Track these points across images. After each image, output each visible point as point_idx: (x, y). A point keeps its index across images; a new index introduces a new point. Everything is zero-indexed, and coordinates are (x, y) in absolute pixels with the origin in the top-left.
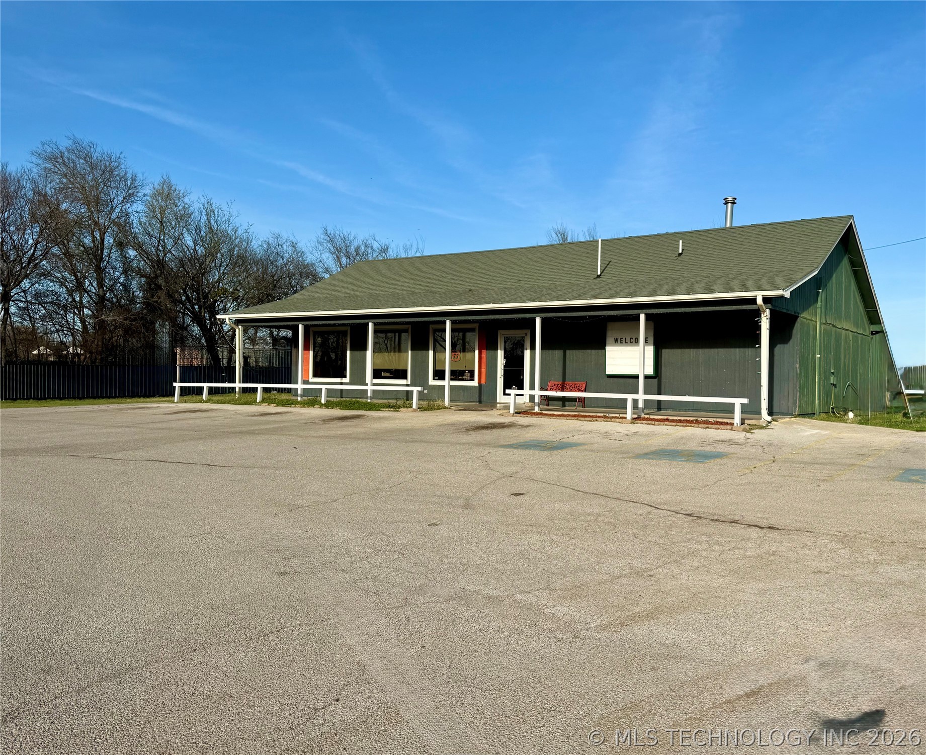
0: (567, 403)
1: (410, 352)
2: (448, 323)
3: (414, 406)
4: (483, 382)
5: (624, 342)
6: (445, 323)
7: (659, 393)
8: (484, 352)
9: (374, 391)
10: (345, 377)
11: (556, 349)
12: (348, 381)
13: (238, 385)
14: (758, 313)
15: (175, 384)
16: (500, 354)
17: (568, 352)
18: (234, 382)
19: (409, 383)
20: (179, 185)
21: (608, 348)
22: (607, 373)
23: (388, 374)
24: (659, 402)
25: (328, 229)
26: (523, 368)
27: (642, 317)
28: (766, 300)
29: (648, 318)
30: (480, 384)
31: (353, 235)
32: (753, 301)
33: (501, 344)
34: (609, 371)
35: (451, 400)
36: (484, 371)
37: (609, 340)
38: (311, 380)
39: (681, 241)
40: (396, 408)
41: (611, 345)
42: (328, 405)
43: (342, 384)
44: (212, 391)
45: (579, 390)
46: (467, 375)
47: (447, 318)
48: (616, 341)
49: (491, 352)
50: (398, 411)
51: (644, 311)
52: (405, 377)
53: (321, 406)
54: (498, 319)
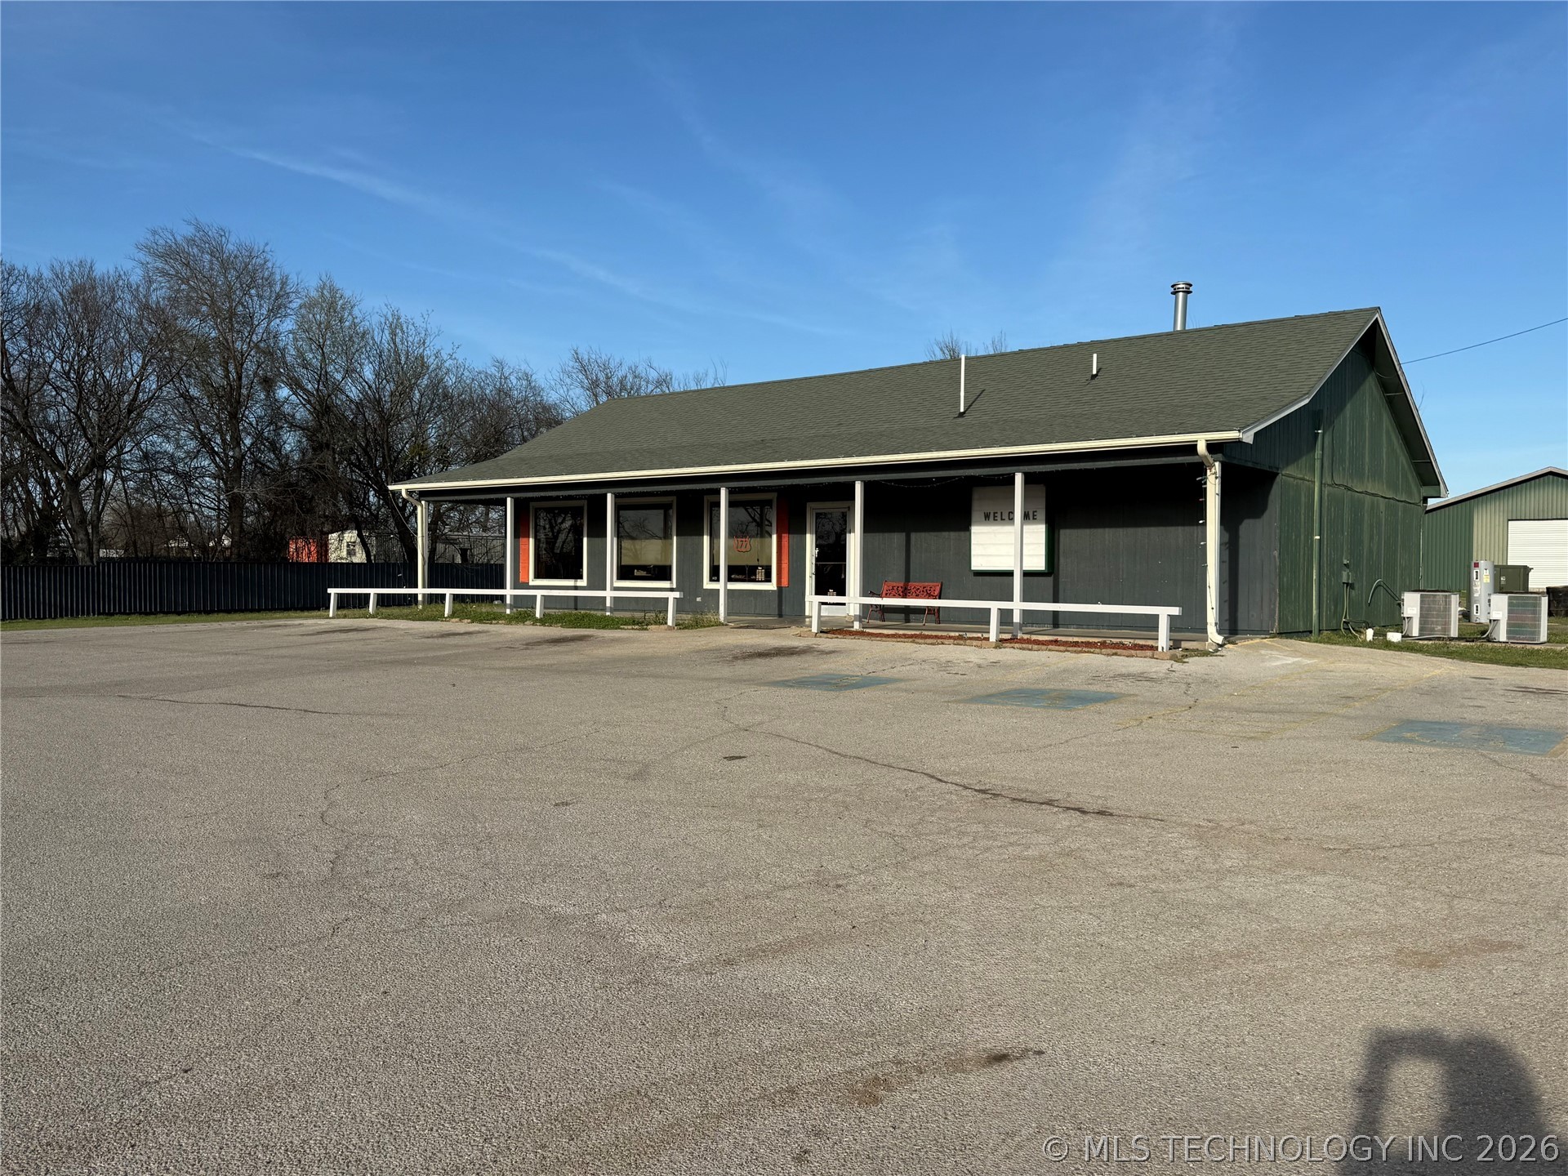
0: (912, 616)
1: (675, 538)
2: (723, 492)
3: (670, 622)
4: (785, 583)
5: (999, 518)
6: (718, 492)
7: (1056, 600)
8: (785, 536)
9: (615, 599)
10: (581, 577)
11: (894, 532)
12: (585, 585)
13: (421, 591)
14: (1201, 469)
15: (330, 591)
16: (810, 540)
17: (913, 536)
18: (416, 587)
19: (675, 586)
20: (348, 288)
21: (975, 529)
22: (973, 568)
23: (643, 573)
24: (1056, 614)
25: (579, 352)
26: (845, 561)
27: (1019, 478)
28: (1212, 447)
29: (1029, 480)
30: (780, 587)
31: (617, 360)
32: (1191, 448)
33: (810, 522)
34: (978, 564)
35: (729, 613)
36: (785, 566)
37: (976, 515)
38: (531, 583)
39: (1095, 356)
40: (642, 624)
41: (980, 523)
42: (546, 620)
43: (576, 588)
44: (383, 601)
45: (930, 596)
46: (760, 573)
47: (721, 484)
48: (987, 517)
49: (796, 538)
50: (646, 629)
51: (1021, 468)
52: (669, 578)
53: (536, 621)
54: (798, 485)
